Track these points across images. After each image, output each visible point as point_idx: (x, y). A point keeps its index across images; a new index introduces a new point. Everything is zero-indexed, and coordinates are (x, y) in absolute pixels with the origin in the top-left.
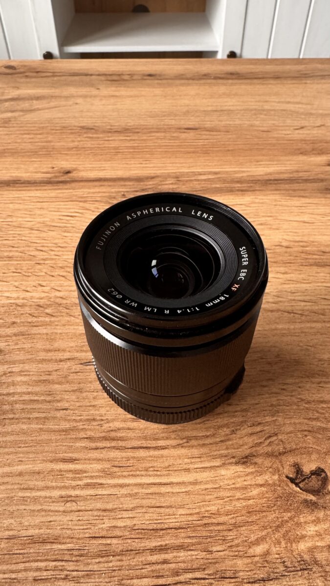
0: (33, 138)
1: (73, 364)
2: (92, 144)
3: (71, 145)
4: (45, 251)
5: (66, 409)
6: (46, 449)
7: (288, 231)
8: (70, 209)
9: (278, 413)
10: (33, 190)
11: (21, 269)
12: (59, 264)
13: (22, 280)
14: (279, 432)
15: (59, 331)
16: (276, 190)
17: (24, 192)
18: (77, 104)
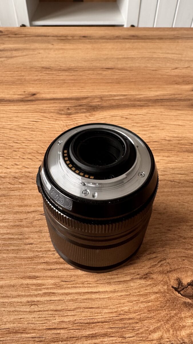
0: (12, 74)
1: (37, 214)
2: (49, 78)
3: (36, 78)
4: (19, 143)
5: (32, 244)
6: (19, 270)
7: (169, 130)
8: (35, 117)
9: (166, 245)
10: (12, 105)
11: (4, 155)
12: (28, 151)
13: (5, 161)
14: (167, 257)
15: (27, 194)
16: (162, 106)
17: (6, 107)
18: (39, 53)
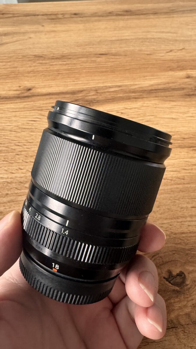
0: (5, 65)
2: (43, 68)
3: (30, 69)
4: (20, 146)
8: (33, 115)
10: (9, 103)
11: (8, 159)
13: (9, 166)
16: (156, 97)
17: (4, 105)
18: (30, 38)
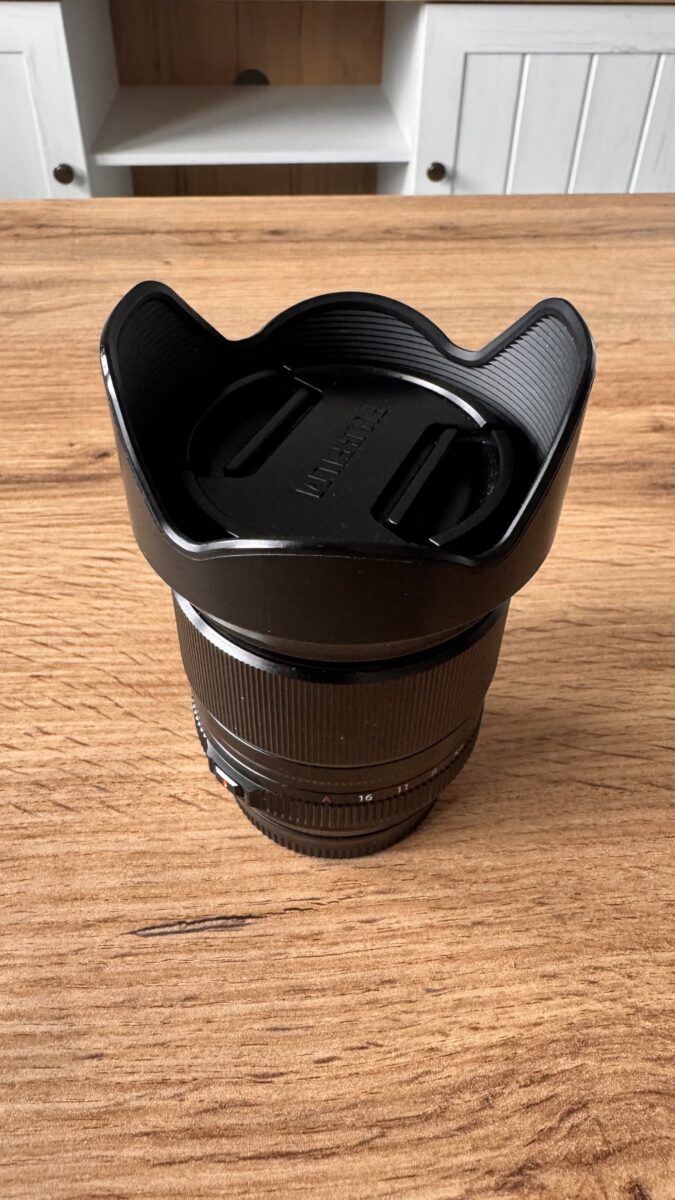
0: (27, 376)
1: (118, 933)
4: (52, 647)
5: (99, 1056)
7: (581, 584)
8: (107, 541)
9: (586, 1045)
10: (29, 498)
12: (83, 677)
14: (592, 1097)
15: (84, 849)
17: (7, 503)
